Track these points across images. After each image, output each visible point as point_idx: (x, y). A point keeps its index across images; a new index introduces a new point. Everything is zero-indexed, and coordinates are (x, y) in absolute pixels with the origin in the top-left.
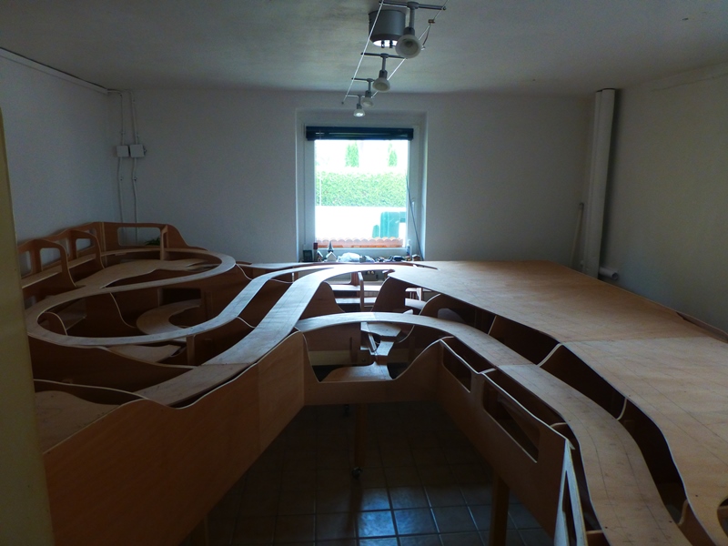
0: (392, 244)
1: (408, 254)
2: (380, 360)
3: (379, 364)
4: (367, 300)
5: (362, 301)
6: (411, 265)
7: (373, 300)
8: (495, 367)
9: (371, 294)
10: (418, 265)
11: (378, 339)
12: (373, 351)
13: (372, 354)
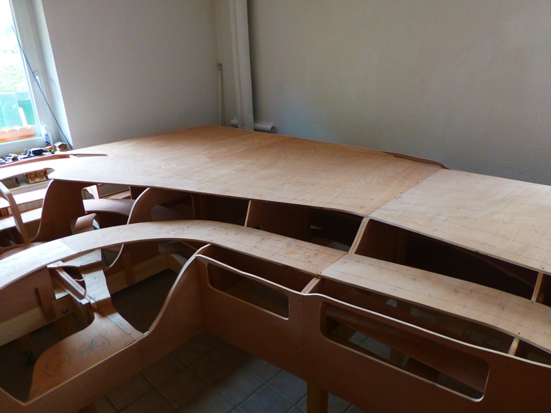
0: (20, 135)
1: (48, 144)
2: (103, 308)
3: (104, 314)
4: (27, 217)
5: (19, 219)
6: (66, 156)
7: (36, 215)
8: (317, 276)
9: (31, 206)
10: (75, 155)
11: (76, 272)
12: (82, 297)
13: (84, 302)
